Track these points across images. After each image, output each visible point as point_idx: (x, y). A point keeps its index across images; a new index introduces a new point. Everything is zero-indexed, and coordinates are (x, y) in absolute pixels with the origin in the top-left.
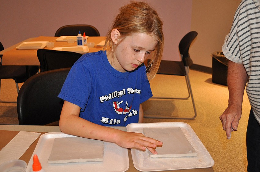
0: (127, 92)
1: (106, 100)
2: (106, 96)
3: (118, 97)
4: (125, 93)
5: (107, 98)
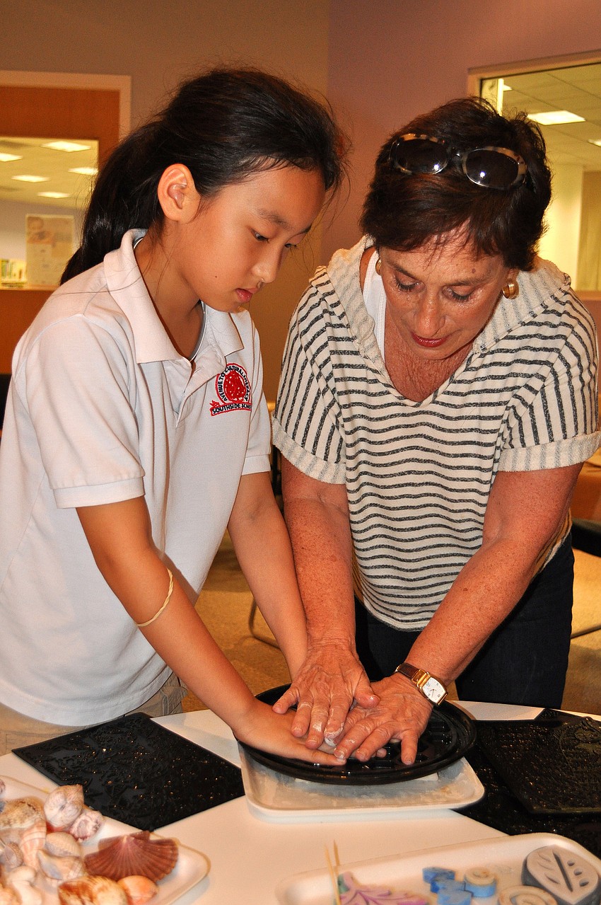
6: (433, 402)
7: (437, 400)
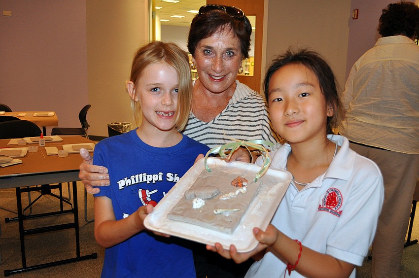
0: (164, 177)
1: (127, 185)
2: (126, 179)
3: (148, 182)
4: (161, 179)
5: (128, 182)
6: (213, 123)
7: (215, 122)
